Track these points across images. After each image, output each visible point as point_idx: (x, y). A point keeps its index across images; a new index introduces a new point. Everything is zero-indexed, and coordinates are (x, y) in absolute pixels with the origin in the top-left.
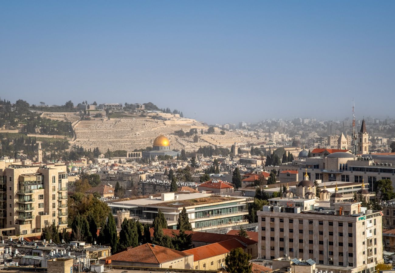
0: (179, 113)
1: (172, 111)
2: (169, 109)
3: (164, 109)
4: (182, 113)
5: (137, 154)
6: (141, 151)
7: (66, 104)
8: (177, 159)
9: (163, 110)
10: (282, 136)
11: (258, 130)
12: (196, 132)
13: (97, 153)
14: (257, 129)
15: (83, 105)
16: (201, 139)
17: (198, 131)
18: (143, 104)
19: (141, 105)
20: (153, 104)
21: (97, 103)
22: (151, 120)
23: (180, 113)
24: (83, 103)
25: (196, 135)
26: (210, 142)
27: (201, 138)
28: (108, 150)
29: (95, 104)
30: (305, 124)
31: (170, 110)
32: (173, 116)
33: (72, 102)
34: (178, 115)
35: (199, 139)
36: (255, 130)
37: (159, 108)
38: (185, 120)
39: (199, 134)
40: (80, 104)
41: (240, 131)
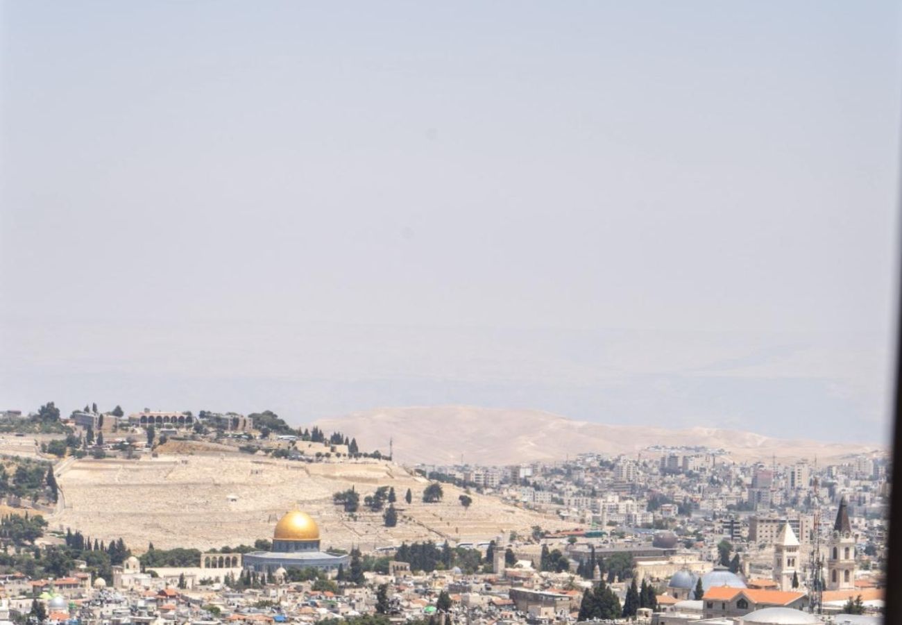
0: (347, 443)
1: (328, 436)
2: (321, 431)
3: (307, 431)
4: (354, 441)
5: (228, 559)
6: (239, 552)
7: (39, 411)
8: (339, 578)
9: (303, 432)
10: (627, 506)
11: (561, 488)
12: (392, 498)
13: (118, 554)
14: (558, 486)
15: (87, 414)
16: (405, 517)
17: (397, 494)
18: (250, 416)
19: (242, 416)
20: (276, 416)
21: (123, 409)
22: (268, 460)
23: (350, 442)
24: (87, 410)
25: (392, 506)
26: (431, 527)
27: (404, 513)
28: (151, 546)
29: (118, 412)
30: (691, 471)
31: (321, 435)
32: (328, 450)
33: (56, 406)
34: (342, 449)
35: (400, 518)
36: (553, 489)
37: (293, 426)
38: (362, 463)
39: (400, 503)
40: (78, 412)
41: (513, 493)
